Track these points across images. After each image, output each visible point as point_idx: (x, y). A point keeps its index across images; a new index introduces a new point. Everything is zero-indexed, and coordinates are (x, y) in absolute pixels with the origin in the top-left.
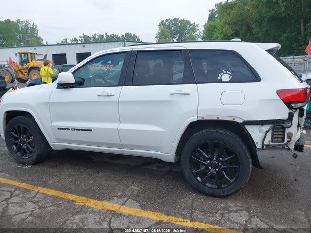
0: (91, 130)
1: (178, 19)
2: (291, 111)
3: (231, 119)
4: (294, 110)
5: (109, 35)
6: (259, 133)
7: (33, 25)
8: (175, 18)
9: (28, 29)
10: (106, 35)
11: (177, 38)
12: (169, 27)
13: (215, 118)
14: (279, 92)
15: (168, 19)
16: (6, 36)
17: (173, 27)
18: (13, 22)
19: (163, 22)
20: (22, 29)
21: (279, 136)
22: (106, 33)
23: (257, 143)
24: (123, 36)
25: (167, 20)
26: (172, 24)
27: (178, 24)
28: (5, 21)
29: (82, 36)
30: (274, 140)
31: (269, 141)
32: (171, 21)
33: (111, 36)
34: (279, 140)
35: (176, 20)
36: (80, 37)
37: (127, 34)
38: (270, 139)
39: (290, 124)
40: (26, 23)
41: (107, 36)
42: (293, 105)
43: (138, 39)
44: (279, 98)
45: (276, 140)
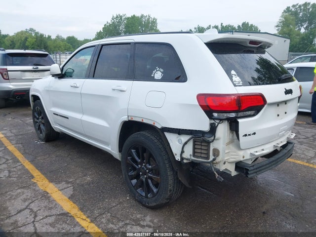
0: (68, 118)
1: (309, 4)
2: (213, 121)
3: (151, 123)
4: (218, 121)
5: (225, 26)
6: (178, 143)
7: (154, 19)
8: (306, 3)
9: (149, 23)
10: (221, 25)
11: (305, 26)
12: (295, 14)
13: (140, 120)
14: (201, 97)
15: (295, 4)
16: (130, 29)
17: (301, 14)
18: (138, 17)
19: (288, 8)
20: (145, 23)
21: (203, 151)
22: (222, 24)
23: (176, 154)
24: (239, 27)
25: (294, 6)
26: (301, 10)
27: (309, 9)
28: (132, 16)
29: (197, 27)
30: (196, 154)
31: (191, 155)
32: (300, 6)
33: (226, 26)
34: (203, 155)
35: (306, 4)
36: (195, 29)
37: (244, 24)
38: (191, 153)
39: (213, 138)
40: (148, 17)
41: (222, 27)
42: (215, 115)
43: (256, 28)
44: (198, 104)
45: (199, 155)
